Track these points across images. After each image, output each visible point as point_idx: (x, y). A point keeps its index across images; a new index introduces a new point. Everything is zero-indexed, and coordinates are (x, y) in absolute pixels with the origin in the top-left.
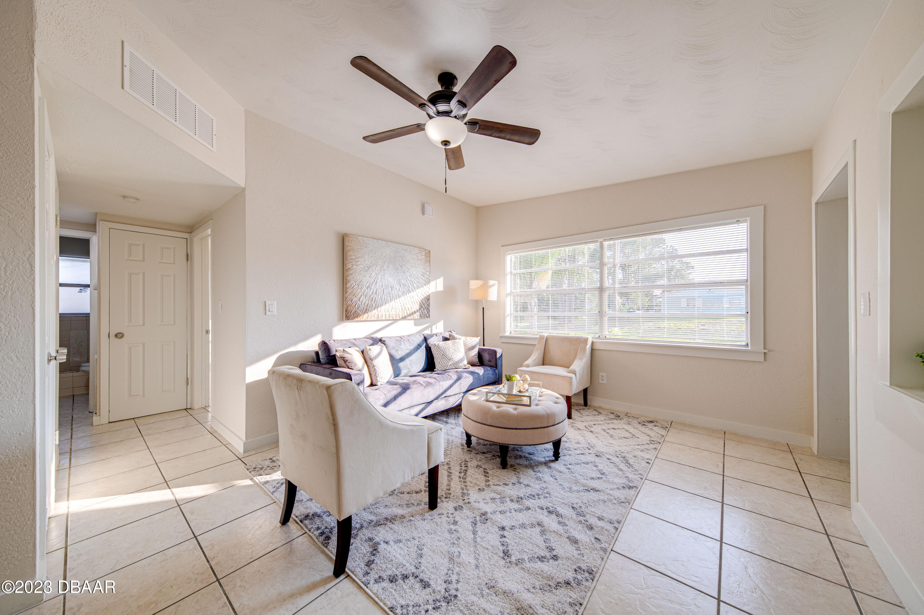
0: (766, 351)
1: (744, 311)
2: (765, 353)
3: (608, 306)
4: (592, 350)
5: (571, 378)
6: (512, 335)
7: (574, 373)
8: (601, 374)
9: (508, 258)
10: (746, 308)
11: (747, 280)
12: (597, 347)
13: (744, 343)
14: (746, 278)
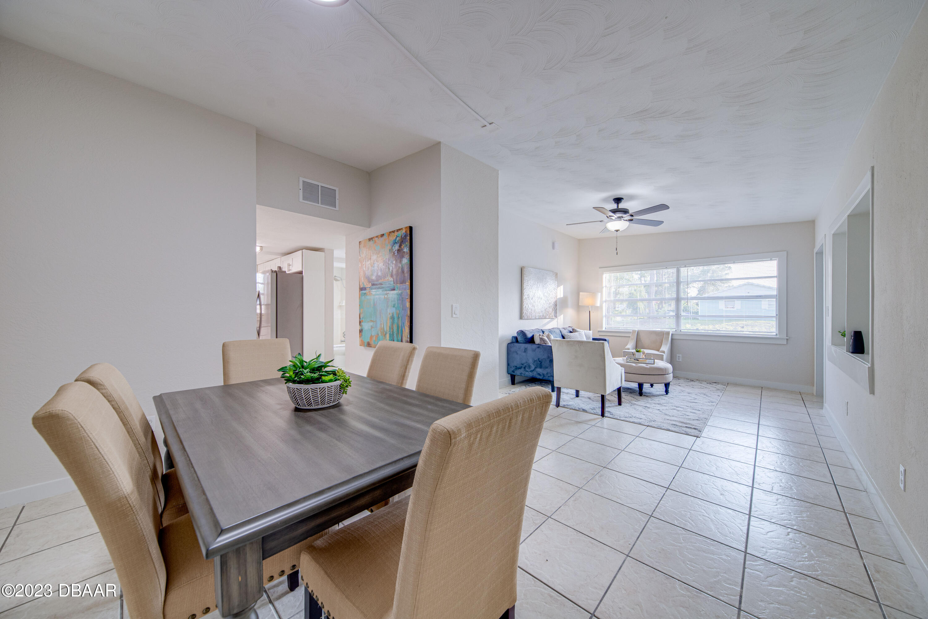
0: (787, 338)
1: (775, 314)
2: (787, 339)
3: (683, 311)
4: (672, 339)
5: (663, 355)
6: (606, 330)
7: (664, 352)
8: (678, 355)
9: (604, 276)
10: (776, 312)
11: (777, 295)
12: (675, 337)
13: (775, 334)
14: (776, 294)
